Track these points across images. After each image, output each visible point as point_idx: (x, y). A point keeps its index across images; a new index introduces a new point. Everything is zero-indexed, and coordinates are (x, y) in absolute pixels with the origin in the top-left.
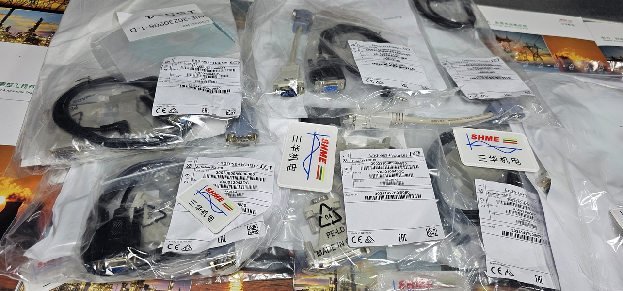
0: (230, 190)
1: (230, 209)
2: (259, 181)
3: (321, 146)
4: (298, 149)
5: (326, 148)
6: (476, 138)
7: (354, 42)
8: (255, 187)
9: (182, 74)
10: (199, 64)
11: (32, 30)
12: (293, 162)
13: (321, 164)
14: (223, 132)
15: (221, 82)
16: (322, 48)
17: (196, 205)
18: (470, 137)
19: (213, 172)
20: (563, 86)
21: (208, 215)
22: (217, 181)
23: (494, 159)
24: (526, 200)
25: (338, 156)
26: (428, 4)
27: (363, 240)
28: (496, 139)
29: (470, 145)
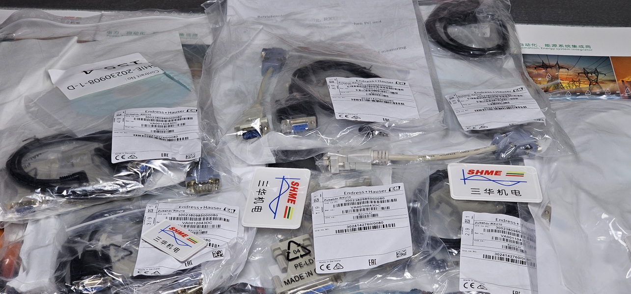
0: (194, 229)
1: (194, 242)
2: (222, 221)
3: (290, 188)
4: (264, 192)
5: (296, 190)
6: (473, 173)
7: (333, 79)
8: (219, 226)
9: (137, 125)
10: (153, 115)
12: (258, 204)
13: (290, 205)
14: (183, 180)
15: (177, 131)
16: (293, 88)
17: (161, 240)
18: (466, 172)
19: (176, 215)
20: (603, 114)
21: (173, 248)
22: (180, 222)
23: (490, 192)
24: (519, 228)
25: (309, 198)
26: (445, 28)
27: (331, 267)
28: (497, 173)
29: (465, 179)
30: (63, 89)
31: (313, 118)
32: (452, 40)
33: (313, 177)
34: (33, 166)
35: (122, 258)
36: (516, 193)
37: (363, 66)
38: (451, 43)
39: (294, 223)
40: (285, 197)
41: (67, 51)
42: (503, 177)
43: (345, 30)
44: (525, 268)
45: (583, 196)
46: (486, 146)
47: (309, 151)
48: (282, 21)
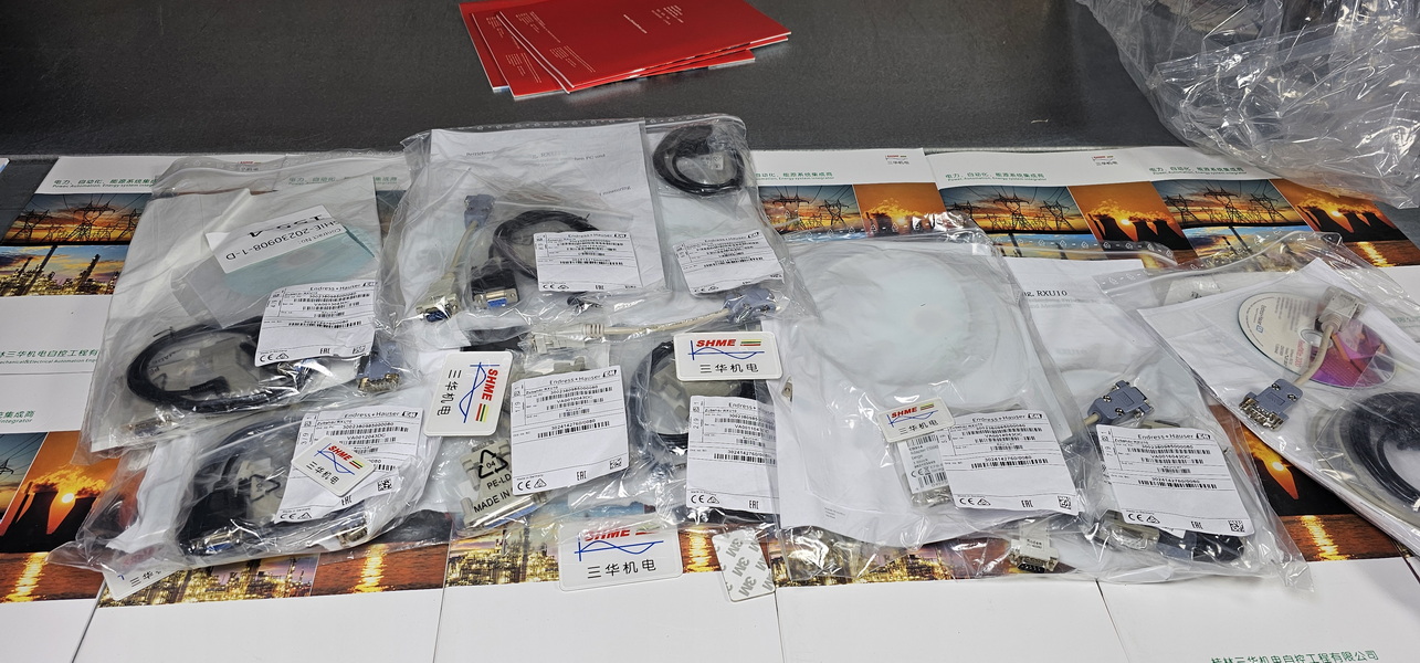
0: (361, 447)
1: (358, 466)
2: (399, 432)
3: (487, 379)
4: (454, 386)
5: (494, 380)
6: (703, 345)
7: (541, 235)
8: (394, 439)
9: (296, 309)
10: (319, 292)
11: (86, 274)
12: (446, 404)
13: (485, 402)
14: (353, 377)
15: (349, 313)
16: (493, 250)
17: (316, 467)
19: (339, 427)
20: (847, 259)
21: (331, 477)
22: (344, 438)
23: (722, 368)
24: (756, 414)
25: (508, 389)
26: (674, 162)
27: (531, 485)
28: (731, 343)
29: (693, 354)
30: (221, 260)
31: (514, 290)
32: (681, 175)
33: (516, 361)
34: (163, 369)
35: (268, 492)
36: (752, 367)
37: (579, 216)
38: (680, 179)
39: (488, 427)
40: (480, 390)
41: (233, 209)
42: (737, 347)
43: (564, 168)
44: (763, 466)
45: (828, 366)
46: (717, 309)
47: (513, 330)
48: (494, 158)
